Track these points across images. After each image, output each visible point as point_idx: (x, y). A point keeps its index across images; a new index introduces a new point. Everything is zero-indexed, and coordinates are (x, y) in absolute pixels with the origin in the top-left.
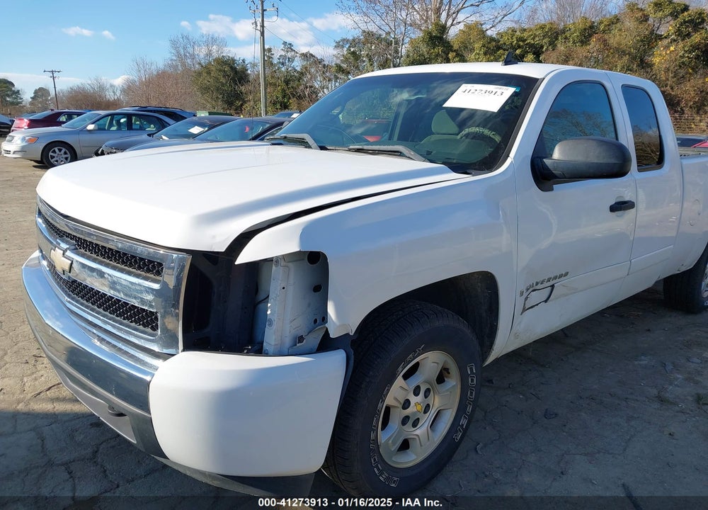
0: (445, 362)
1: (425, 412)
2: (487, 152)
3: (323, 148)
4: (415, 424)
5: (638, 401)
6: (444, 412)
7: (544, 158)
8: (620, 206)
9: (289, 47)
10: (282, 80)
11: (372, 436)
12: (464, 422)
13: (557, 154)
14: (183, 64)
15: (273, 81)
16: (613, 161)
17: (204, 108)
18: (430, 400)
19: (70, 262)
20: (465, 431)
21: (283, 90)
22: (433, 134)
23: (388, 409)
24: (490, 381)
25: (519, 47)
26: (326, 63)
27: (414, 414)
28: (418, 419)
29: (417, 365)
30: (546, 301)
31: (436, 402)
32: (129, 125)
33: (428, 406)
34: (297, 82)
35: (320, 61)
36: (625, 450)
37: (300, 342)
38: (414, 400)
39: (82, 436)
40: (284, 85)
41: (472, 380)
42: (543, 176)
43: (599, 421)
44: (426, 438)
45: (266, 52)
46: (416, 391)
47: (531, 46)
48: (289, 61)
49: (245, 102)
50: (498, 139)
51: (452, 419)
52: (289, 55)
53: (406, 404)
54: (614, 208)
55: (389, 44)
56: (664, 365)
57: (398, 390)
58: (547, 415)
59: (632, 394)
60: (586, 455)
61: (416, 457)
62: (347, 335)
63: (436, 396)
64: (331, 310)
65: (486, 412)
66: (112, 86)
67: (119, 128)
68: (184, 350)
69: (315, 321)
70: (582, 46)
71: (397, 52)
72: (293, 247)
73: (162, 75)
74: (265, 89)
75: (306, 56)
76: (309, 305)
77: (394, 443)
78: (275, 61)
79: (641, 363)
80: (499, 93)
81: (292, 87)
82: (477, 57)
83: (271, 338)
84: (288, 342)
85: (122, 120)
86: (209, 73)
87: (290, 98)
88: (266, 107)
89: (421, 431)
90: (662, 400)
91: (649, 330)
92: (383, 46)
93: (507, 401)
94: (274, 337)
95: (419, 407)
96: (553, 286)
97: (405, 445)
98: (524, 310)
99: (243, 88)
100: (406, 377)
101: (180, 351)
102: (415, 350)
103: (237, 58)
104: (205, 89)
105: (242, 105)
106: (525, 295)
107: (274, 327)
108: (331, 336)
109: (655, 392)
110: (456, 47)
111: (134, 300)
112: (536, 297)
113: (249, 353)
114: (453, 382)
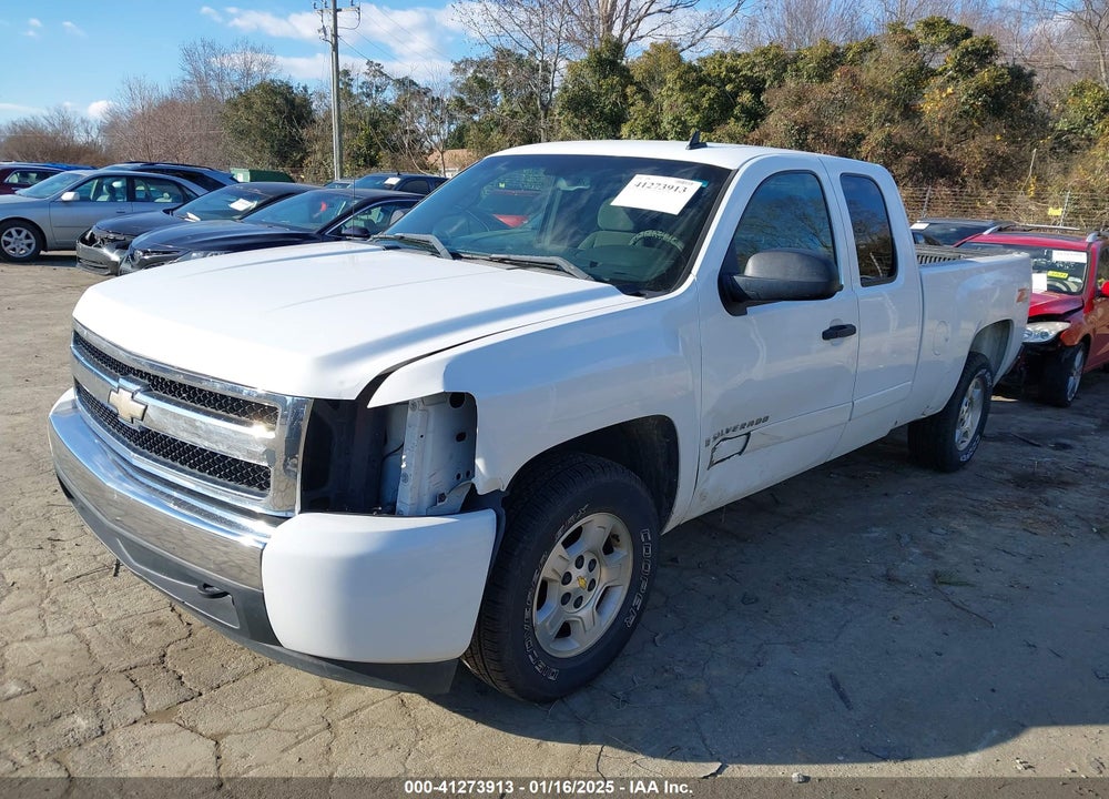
0: (614, 527)
1: (590, 589)
2: (662, 265)
3: (456, 256)
4: (577, 604)
5: (860, 581)
6: (615, 589)
7: (735, 274)
8: (837, 332)
9: (378, 71)
10: (368, 119)
11: (527, 614)
12: (638, 602)
13: (751, 269)
14: (204, 89)
15: (354, 121)
16: (815, 279)
17: (242, 165)
18: (596, 574)
19: (143, 407)
20: (639, 615)
21: (369, 138)
22: (600, 229)
23: (544, 584)
24: (674, 560)
25: (731, 81)
26: (435, 95)
27: (577, 590)
28: (581, 597)
29: (579, 530)
30: (740, 453)
31: (604, 576)
32: (131, 195)
33: (593, 582)
34: (390, 125)
35: (427, 91)
36: (837, 637)
37: (441, 500)
38: (576, 573)
39: (141, 638)
40: (369, 130)
41: (647, 550)
42: (734, 297)
43: (810, 605)
44: (591, 624)
45: (342, 76)
46: (579, 563)
47: (747, 79)
48: (377, 91)
49: (307, 154)
50: (680, 246)
51: (623, 598)
52: (378, 81)
53: (567, 578)
54: (827, 335)
55: (535, 70)
56: (899, 537)
57: (556, 561)
58: (745, 600)
59: (854, 572)
60: (788, 643)
61: (578, 645)
62: (498, 491)
63: (604, 570)
64: (479, 463)
65: (668, 598)
66: (83, 121)
67: (113, 199)
68: (301, 512)
69: (458, 476)
70: (821, 83)
71: (546, 81)
72: (436, 387)
73: (169, 106)
74: (340, 135)
75: (405, 84)
76: (451, 457)
77: (552, 626)
78: (355, 91)
79: (872, 535)
80: (681, 189)
81: (382, 132)
82: (669, 93)
83: (406, 495)
84: (427, 500)
85: (116, 184)
86: (249, 107)
87: (380, 149)
88: (341, 162)
89: (585, 612)
90: (890, 579)
91: (886, 495)
92: (525, 71)
93: (695, 584)
94: (410, 495)
95: (582, 583)
96: (748, 434)
97: (565, 631)
98: (712, 464)
99: (304, 133)
100: (566, 544)
101: (297, 512)
102: (577, 510)
103: (295, 85)
104: (241, 134)
105: (302, 159)
106: (712, 445)
107: (410, 483)
108: (479, 493)
109: (883, 570)
110: (638, 78)
111: (238, 453)
112: (726, 448)
113: (380, 514)
114: (624, 552)
